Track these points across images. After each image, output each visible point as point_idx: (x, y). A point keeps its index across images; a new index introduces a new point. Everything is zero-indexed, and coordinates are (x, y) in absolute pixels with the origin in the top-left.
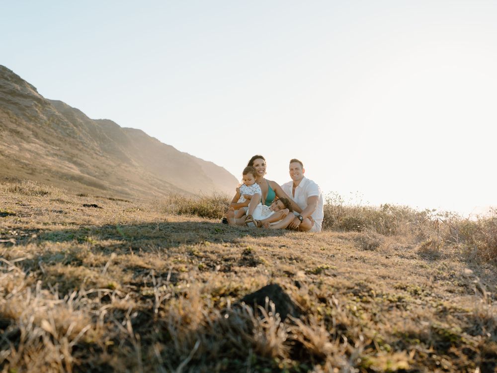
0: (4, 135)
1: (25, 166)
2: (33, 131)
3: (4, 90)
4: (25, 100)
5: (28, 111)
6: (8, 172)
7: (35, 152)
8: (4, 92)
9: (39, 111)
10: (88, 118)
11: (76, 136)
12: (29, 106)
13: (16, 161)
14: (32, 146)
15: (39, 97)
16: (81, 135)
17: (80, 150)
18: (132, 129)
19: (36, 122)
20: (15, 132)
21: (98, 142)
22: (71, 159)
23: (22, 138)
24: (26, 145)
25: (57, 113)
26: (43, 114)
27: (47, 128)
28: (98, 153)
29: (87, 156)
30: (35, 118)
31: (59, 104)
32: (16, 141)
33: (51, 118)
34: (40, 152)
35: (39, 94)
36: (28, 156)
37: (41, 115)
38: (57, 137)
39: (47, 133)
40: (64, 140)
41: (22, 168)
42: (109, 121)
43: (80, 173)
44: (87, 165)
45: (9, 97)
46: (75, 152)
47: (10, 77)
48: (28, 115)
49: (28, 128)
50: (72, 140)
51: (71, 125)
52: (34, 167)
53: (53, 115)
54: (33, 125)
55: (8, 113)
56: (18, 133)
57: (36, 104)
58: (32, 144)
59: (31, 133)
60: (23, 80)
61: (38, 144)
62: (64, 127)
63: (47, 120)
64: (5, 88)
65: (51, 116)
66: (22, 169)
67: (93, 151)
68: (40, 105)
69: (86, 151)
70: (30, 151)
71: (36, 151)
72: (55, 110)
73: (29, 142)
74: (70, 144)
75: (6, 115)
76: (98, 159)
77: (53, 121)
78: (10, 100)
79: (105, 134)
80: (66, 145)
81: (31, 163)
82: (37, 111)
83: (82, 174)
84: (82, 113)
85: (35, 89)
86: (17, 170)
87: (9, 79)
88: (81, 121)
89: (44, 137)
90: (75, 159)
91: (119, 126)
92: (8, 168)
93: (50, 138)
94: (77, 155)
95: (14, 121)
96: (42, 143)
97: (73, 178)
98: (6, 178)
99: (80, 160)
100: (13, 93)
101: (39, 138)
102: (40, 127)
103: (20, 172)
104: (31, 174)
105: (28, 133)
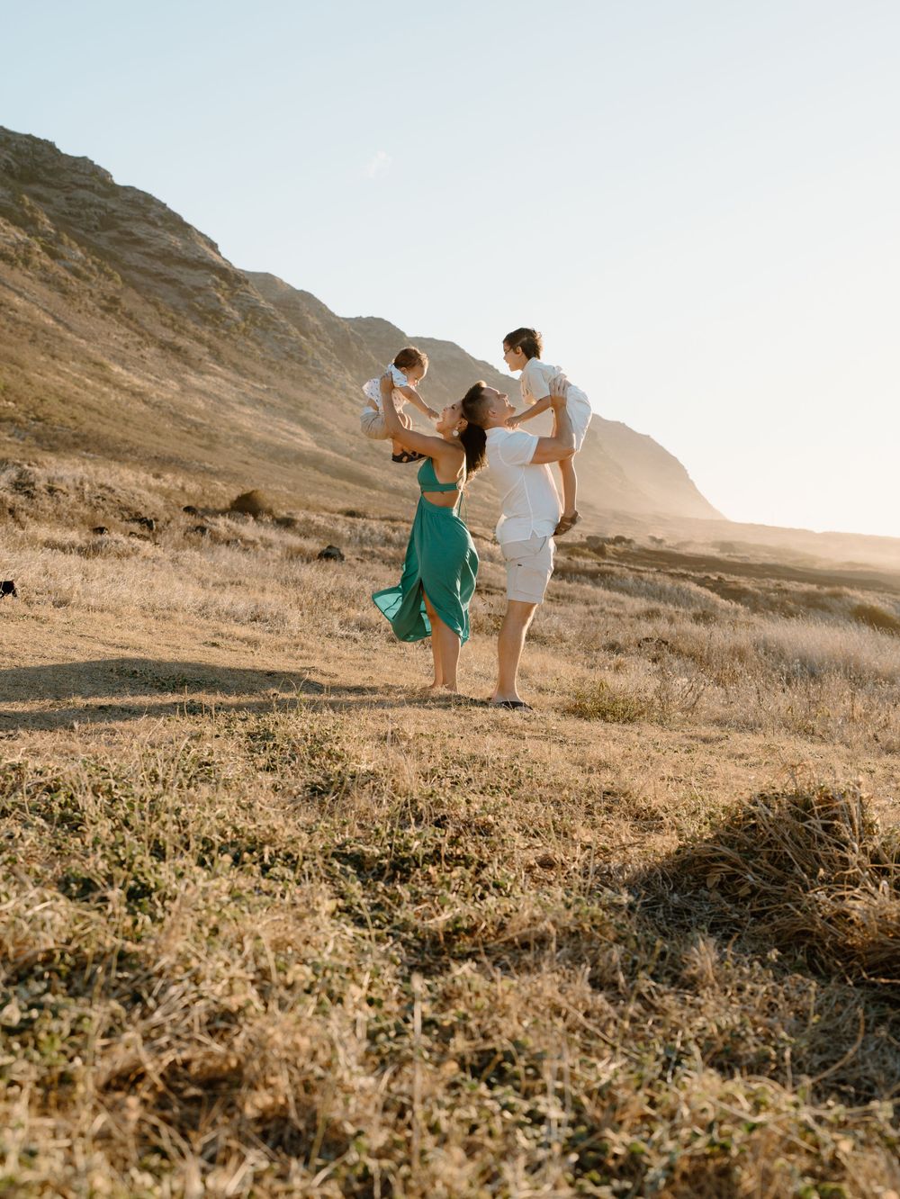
0: (148, 356)
1: (193, 430)
2: (210, 347)
3: (147, 250)
4: (191, 272)
5: (199, 299)
6: (158, 443)
7: (216, 396)
8: (148, 255)
9: (223, 299)
10: (332, 314)
11: (305, 359)
12: (202, 286)
13: (175, 416)
14: (208, 382)
15: (223, 264)
16: (317, 355)
17: (315, 392)
18: (431, 340)
19: (217, 325)
20: (173, 350)
21: (356, 373)
22: (294, 413)
23: (186, 364)
24: (194, 380)
25: (263, 303)
26: (233, 305)
27: (241, 339)
28: (355, 399)
29: (331, 406)
30: (212, 316)
31: (267, 282)
32: (174, 370)
33: (250, 316)
34: (226, 396)
35: (224, 259)
36: (200, 404)
37: (228, 309)
38: (263, 359)
39: (240, 351)
40: (278, 368)
41: (189, 432)
42: (381, 321)
43: (315, 446)
44: (331, 427)
45: (159, 266)
46: (304, 395)
47: (161, 218)
48: (201, 309)
49: (200, 340)
50: (296, 366)
51: (295, 331)
52: (213, 432)
53: (254, 309)
54: (210, 332)
55: (155, 304)
56: (177, 350)
57: (216, 282)
58: (208, 377)
59: (207, 350)
60: (188, 226)
61: (222, 377)
62: (279, 336)
63: (240, 320)
64: (150, 245)
65: (251, 311)
66: (188, 436)
67: (342, 394)
68: (225, 285)
69: (327, 393)
70: (203, 393)
71: (217, 392)
72: (259, 297)
73: (202, 373)
74: (293, 378)
75: (151, 309)
76: (354, 414)
77: (253, 322)
78: (161, 274)
79: (369, 353)
80: (283, 378)
81: (208, 422)
82: (218, 300)
83: (319, 450)
84: (320, 303)
85: (213, 246)
86: (177, 438)
87: (160, 224)
88: (317, 322)
89: (235, 361)
90: (303, 413)
91: (403, 334)
92: (158, 434)
93: (247, 362)
94: (308, 403)
95: (169, 322)
96: (230, 375)
97: (301, 458)
98: (156, 457)
99: (314, 416)
100: (167, 256)
101: (223, 363)
102: (225, 336)
103: (185, 444)
104: (207, 448)
105: (199, 351)
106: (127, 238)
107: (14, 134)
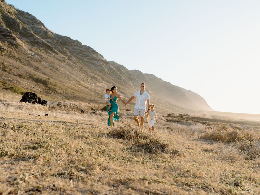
0: (89, 79)
1: (98, 94)
2: (101, 77)
3: (89, 58)
4: (98, 62)
5: (99, 67)
6: (90, 97)
7: (103, 87)
8: (89, 59)
9: (104, 67)
10: (127, 69)
11: (121, 79)
12: (100, 65)
13: (94, 91)
14: (101, 84)
15: (104, 60)
16: (124, 78)
17: (124, 86)
18: (148, 74)
19: (103, 73)
20: (94, 78)
21: (132, 81)
23: (96, 81)
24: (98, 84)
25: (112, 68)
26: (106, 68)
27: (108, 75)
28: (132, 87)
29: (127, 89)
30: (102, 71)
31: (114, 63)
32: (94, 82)
33: (110, 70)
34: (105, 87)
35: (104, 59)
36: (99, 89)
37: (105, 69)
38: (113, 79)
39: (108, 78)
40: (116, 81)
41: (97, 95)
42: (137, 70)
43: (123, 97)
44: (127, 93)
45: (91, 61)
46: (121, 86)
47: (92, 51)
48: (100, 69)
49: (99, 76)
50: (119, 80)
51: (119, 73)
52: (102, 95)
53: (111, 69)
54: (102, 74)
55: (90, 69)
56: (95, 78)
57: (103, 64)
58: (101, 83)
59: (101, 78)
60: (97, 53)
61: (104, 83)
62: (116, 74)
63: (108, 71)
64: (89, 57)
65: (110, 69)
66: (97, 96)
67: (130, 86)
68: (105, 64)
69: (126, 86)
70: (100, 87)
71: (103, 86)
72: (112, 66)
73: (100, 82)
74: (119, 83)
75: (89, 70)
76: (132, 90)
77: (111, 72)
78: (91, 63)
79: (135, 77)
80: (117, 83)
81: (101, 93)
82: (103, 67)
83: (124, 98)
84: (124, 67)
85: (102, 56)
86: (95, 96)
87: (91, 52)
88: (124, 71)
89: (107, 80)
90: (121, 90)
91: (142, 73)
92: (91, 95)
93: (109, 80)
94: (122, 88)
95: (93, 72)
96: (106, 83)
98: (90, 100)
99: (123, 91)
100: (93, 59)
101: (104, 80)
102: (105, 75)
103: (96, 97)
104: (101, 98)
105: (99, 78)
106: (85, 56)
107: (62, 36)
